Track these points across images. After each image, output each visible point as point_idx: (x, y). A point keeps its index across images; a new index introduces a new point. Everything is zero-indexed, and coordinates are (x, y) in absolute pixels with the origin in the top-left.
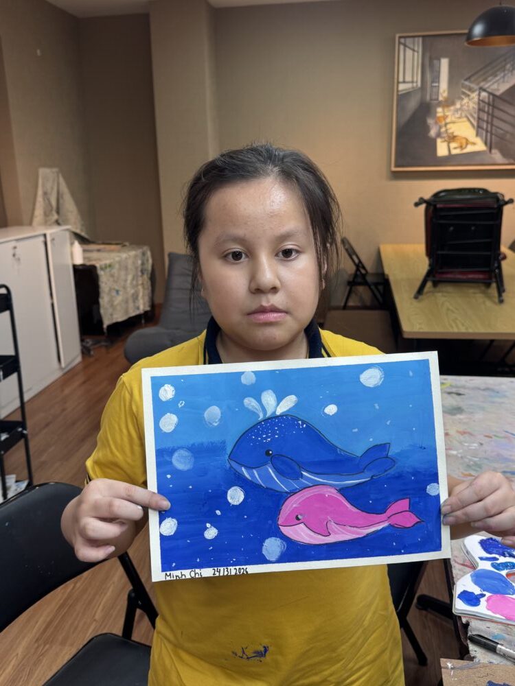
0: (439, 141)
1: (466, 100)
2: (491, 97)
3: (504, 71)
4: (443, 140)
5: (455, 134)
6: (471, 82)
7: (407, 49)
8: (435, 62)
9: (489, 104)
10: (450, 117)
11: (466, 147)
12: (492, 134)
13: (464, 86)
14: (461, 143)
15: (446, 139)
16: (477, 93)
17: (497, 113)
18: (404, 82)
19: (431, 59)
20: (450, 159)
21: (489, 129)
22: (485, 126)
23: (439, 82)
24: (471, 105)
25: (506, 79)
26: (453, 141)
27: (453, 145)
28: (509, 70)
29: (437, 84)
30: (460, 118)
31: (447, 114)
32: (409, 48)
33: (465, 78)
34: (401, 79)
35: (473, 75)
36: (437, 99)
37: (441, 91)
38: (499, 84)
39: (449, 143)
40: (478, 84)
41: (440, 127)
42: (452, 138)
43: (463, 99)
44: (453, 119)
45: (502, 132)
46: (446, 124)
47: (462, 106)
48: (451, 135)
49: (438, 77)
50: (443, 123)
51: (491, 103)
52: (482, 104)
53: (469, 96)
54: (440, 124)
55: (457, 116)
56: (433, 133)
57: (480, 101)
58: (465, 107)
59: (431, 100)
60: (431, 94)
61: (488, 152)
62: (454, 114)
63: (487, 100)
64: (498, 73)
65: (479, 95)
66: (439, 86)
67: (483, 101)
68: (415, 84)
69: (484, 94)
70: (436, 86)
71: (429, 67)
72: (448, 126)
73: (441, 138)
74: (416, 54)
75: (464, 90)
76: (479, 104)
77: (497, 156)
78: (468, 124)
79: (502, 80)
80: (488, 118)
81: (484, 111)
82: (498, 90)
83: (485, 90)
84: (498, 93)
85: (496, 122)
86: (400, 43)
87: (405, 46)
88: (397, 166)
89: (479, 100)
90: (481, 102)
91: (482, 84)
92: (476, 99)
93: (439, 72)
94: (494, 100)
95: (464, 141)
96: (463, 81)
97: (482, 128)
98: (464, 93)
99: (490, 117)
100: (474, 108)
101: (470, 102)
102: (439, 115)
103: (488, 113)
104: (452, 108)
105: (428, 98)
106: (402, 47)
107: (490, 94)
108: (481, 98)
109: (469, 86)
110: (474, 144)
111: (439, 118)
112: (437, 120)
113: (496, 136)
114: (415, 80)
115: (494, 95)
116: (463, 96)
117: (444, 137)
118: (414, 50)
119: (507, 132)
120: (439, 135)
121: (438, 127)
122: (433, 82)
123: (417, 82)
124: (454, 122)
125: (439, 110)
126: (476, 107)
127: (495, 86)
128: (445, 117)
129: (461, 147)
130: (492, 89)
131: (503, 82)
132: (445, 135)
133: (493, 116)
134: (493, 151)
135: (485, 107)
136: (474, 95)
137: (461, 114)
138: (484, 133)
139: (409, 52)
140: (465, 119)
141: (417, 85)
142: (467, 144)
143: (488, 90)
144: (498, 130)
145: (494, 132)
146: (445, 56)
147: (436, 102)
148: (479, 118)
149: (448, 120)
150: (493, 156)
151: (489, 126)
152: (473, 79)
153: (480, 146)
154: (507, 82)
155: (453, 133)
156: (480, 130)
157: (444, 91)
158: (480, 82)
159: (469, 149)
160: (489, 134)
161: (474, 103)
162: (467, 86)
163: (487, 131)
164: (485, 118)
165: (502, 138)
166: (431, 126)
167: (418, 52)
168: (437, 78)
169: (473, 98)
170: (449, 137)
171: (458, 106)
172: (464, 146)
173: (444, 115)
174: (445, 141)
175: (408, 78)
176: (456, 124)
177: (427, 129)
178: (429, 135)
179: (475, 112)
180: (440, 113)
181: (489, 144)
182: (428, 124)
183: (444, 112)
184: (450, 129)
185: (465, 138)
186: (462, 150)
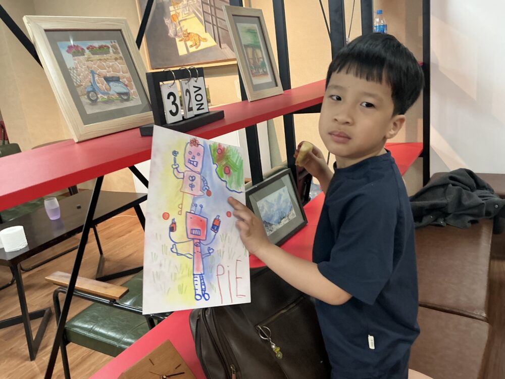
0: (177, 40)
5: (189, 32)
10: (181, 13)
11: (200, 45)
15: (183, 37)
20: (190, 57)
21: (215, 23)
22: (210, 19)
27: (189, 43)
30: (189, 14)
31: (178, 11)
41: (176, 26)
42: (188, 36)
44: (184, 16)
46: (180, 23)
50: (177, 21)
54: (175, 22)
55: (187, 12)
56: (171, 33)
61: (219, 45)
62: (182, 11)
72: (182, 24)
73: (179, 37)
77: (227, 50)
78: (196, 18)
80: (211, 10)
81: (207, 4)
85: (218, 13)
95: (197, 38)
97: (208, 22)
99: (213, 9)
102: (172, 13)
103: (211, 6)
104: (181, 4)
110: (205, 40)
111: (172, 16)
112: (173, 18)
113: (221, 28)
121: (174, 26)
125: (171, 8)
128: (177, 15)
137: (189, 10)
138: (211, 26)
140: (194, 15)
142: (200, 40)
144: (221, 21)
145: (219, 24)
149: (180, 18)
150: (223, 50)
151: (214, 19)
153: (210, 41)
156: (207, 24)
159: (203, 45)
160: (215, 27)
163: (213, 25)
164: (209, 12)
166: (169, 26)
170: (184, 34)
171: (185, 2)
172: (198, 44)
173: (176, 12)
176: (187, 20)
177: (165, 29)
178: (169, 35)
179: (200, 7)
180: (172, 11)
181: (217, 39)
182: (166, 24)
183: (175, 10)
184: (183, 26)
185: (197, 35)
186: (197, 48)
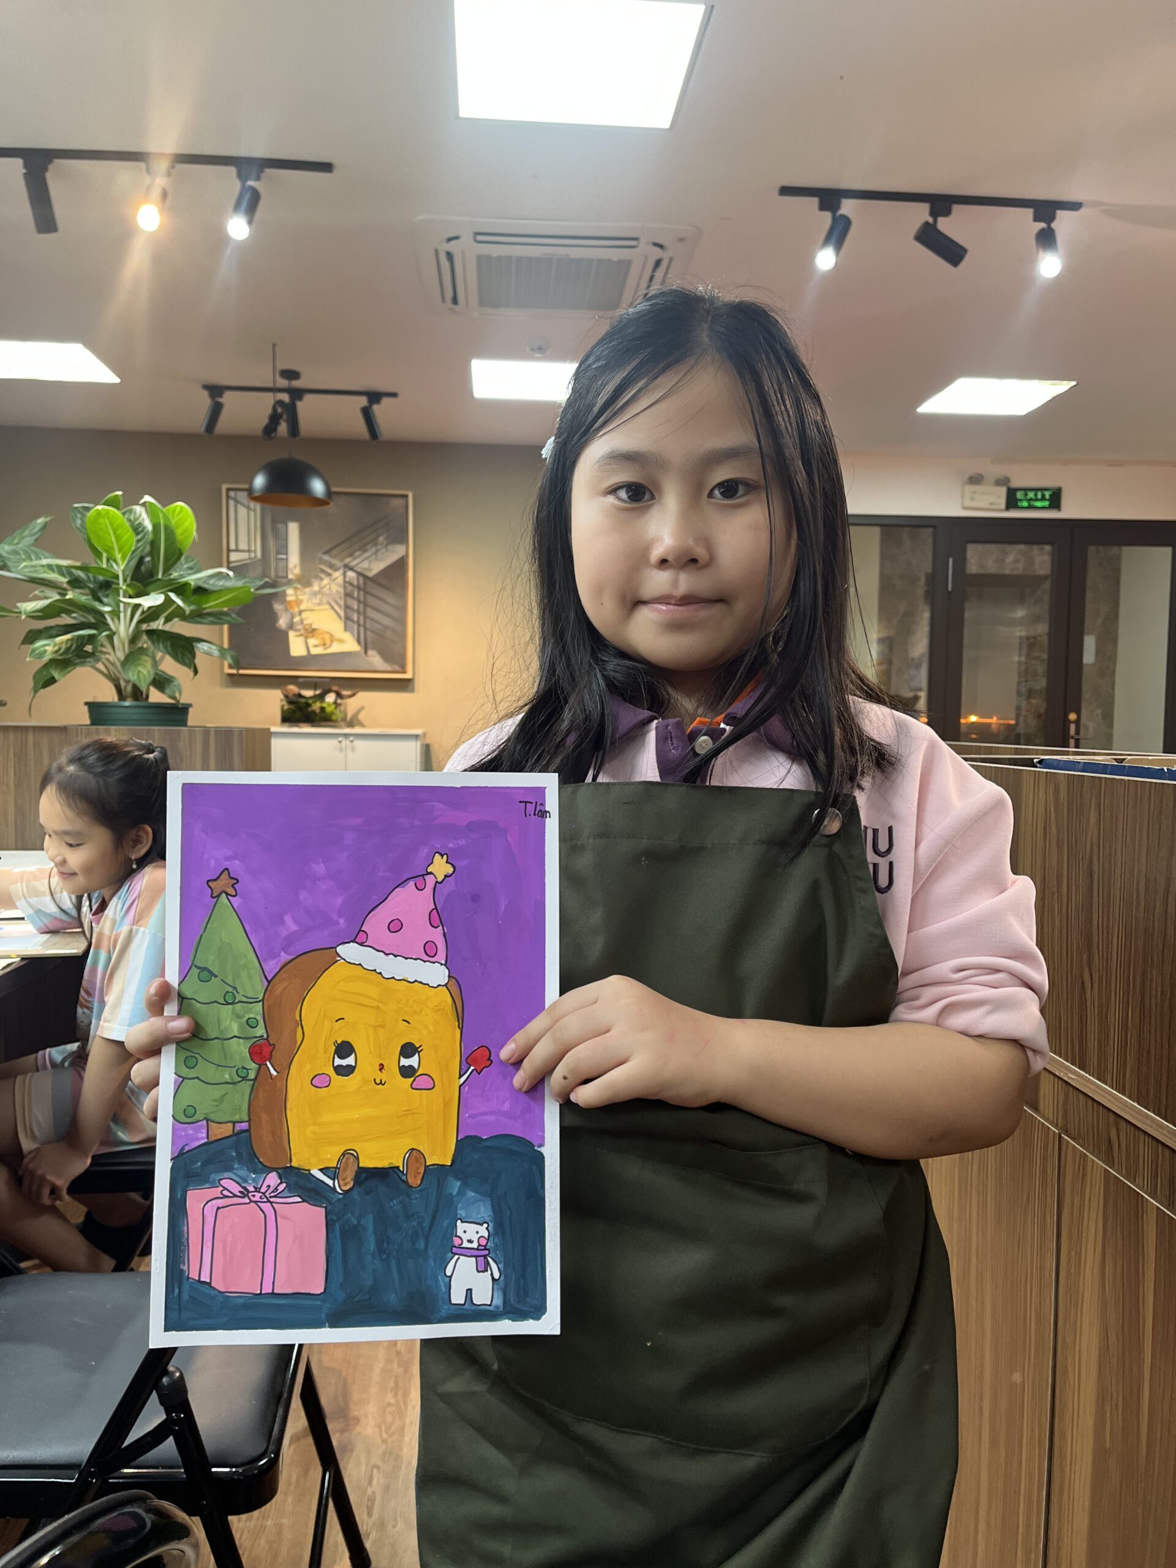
0: (291, 634)
1: (326, 581)
2: (361, 579)
3: (376, 545)
4: (298, 633)
5: (314, 627)
6: (333, 557)
7: (239, 506)
8: (280, 526)
9: (358, 587)
10: (305, 602)
11: (331, 646)
12: (365, 629)
13: (322, 561)
14: (323, 639)
15: (302, 632)
16: (341, 572)
17: (371, 600)
18: (237, 550)
19: (274, 522)
20: (309, 660)
21: (362, 622)
22: (355, 617)
23: (287, 554)
24: (335, 588)
25: (380, 555)
26: (313, 636)
27: (312, 641)
28: (381, 544)
29: (284, 557)
30: (320, 604)
31: (301, 597)
32: (243, 505)
33: (324, 550)
34: (233, 546)
35: (335, 547)
36: (287, 577)
37: (291, 566)
38: (370, 562)
39: (306, 638)
40: (342, 560)
41: (293, 617)
42: (311, 632)
43: (322, 579)
44: (310, 606)
45: (380, 627)
46: (300, 612)
47: (321, 588)
48: (307, 627)
49: (286, 546)
50: (297, 610)
51: (362, 586)
52: (349, 588)
53: (329, 575)
54: (292, 611)
55: (316, 601)
56: (282, 623)
57: (347, 583)
58: (326, 590)
59: (277, 577)
60: (276, 572)
61: (363, 651)
62: (309, 599)
63: (355, 583)
64: (368, 548)
65: (344, 574)
66: (287, 559)
67: (351, 584)
68: (253, 555)
69: (351, 574)
70: (283, 559)
71: (272, 533)
72: (304, 615)
73: (296, 630)
74: (252, 513)
75: (323, 567)
76: (345, 587)
77: (375, 659)
78: (332, 612)
79: (373, 557)
80: (358, 606)
81: (352, 597)
82: (369, 570)
83: (351, 569)
84: (371, 574)
85: (371, 613)
86: (228, 497)
87: (237, 501)
88: (233, 666)
89: (345, 582)
90: (347, 585)
91: (347, 560)
92: (340, 580)
93: (286, 540)
94: (365, 583)
95: (327, 637)
96: (320, 555)
97: (352, 620)
98: (323, 571)
99: (362, 606)
100: (338, 592)
101: (333, 583)
102: (288, 598)
103: (359, 601)
104: (307, 590)
105: (273, 573)
106: (232, 503)
107: (359, 574)
108: (347, 579)
109: (330, 563)
110: (341, 641)
111: (289, 602)
112: (288, 606)
113: (373, 632)
114: (253, 548)
115: (365, 577)
116: (322, 576)
117: (298, 630)
118: (248, 508)
119: (386, 627)
120: (291, 626)
121: (289, 616)
122: (278, 553)
123: (255, 551)
124: (312, 610)
125: (290, 591)
126: (341, 590)
127: (365, 565)
128: (298, 602)
129: (324, 645)
130: (363, 569)
131: (376, 559)
132: (300, 627)
133: (366, 605)
134: (370, 652)
135: (352, 591)
136: (338, 575)
137: (321, 600)
138: (355, 627)
139: (243, 511)
140: (327, 607)
141: (255, 557)
142: (332, 641)
143: (355, 569)
144: (375, 624)
145: (368, 626)
146: (294, 520)
147: (284, 580)
148: (347, 607)
149: (303, 607)
150: (368, 658)
151: (362, 618)
152: (334, 552)
153: (350, 644)
154: (381, 560)
155: (311, 625)
156: (349, 623)
157: (295, 567)
158: (345, 558)
159: (336, 648)
160: (362, 629)
161: (339, 586)
162: (326, 561)
163: (359, 625)
164: (356, 607)
165: (380, 636)
166: (279, 614)
167: (254, 510)
168: (283, 548)
169: (336, 579)
170: (306, 630)
171: (316, 588)
172: (328, 645)
173: (297, 598)
174: (302, 635)
175: (243, 545)
176: (314, 612)
177: (273, 617)
178: (277, 625)
179: (341, 598)
180: (291, 595)
181: (363, 644)
182: (276, 611)
183: (296, 595)
184: (306, 619)
185: (328, 633)
186: (325, 649)
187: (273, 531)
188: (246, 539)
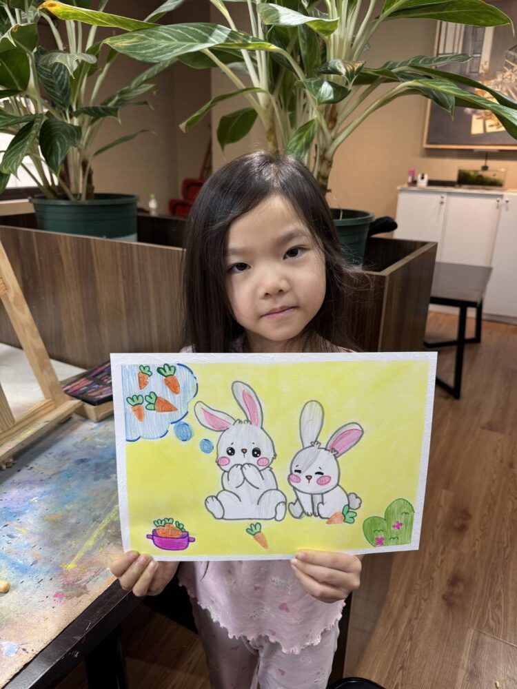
0: (474, 117)
1: (508, 72)
6: (516, 52)
8: (479, 31)
13: (507, 57)
15: (483, 115)
20: (485, 137)
23: (481, 54)
24: (515, 78)
27: (489, 122)
29: (479, 55)
33: (510, 47)
34: (441, 51)
36: (478, 72)
37: (482, 63)
39: (485, 120)
43: (505, 71)
47: (503, 79)
49: (481, 47)
53: (512, 68)
58: (507, 81)
59: (471, 72)
60: (470, 68)
66: (480, 57)
70: (477, 57)
71: (471, 36)
75: (507, 61)
88: (429, 142)
93: (482, 41)
96: (507, 51)
98: (507, 65)
100: (516, 81)
101: (513, 74)
104: (492, 81)
105: (468, 70)
109: (514, 57)
114: (456, 50)
116: (506, 68)
117: (480, 114)
122: (474, 53)
129: (498, 125)
147: (476, 74)
157: (486, 63)
162: (511, 56)
168: (478, 49)
171: (499, 79)
174: (479, 118)
175: (449, 50)
186: (498, 128)
187: (473, 35)
188: (452, 45)
